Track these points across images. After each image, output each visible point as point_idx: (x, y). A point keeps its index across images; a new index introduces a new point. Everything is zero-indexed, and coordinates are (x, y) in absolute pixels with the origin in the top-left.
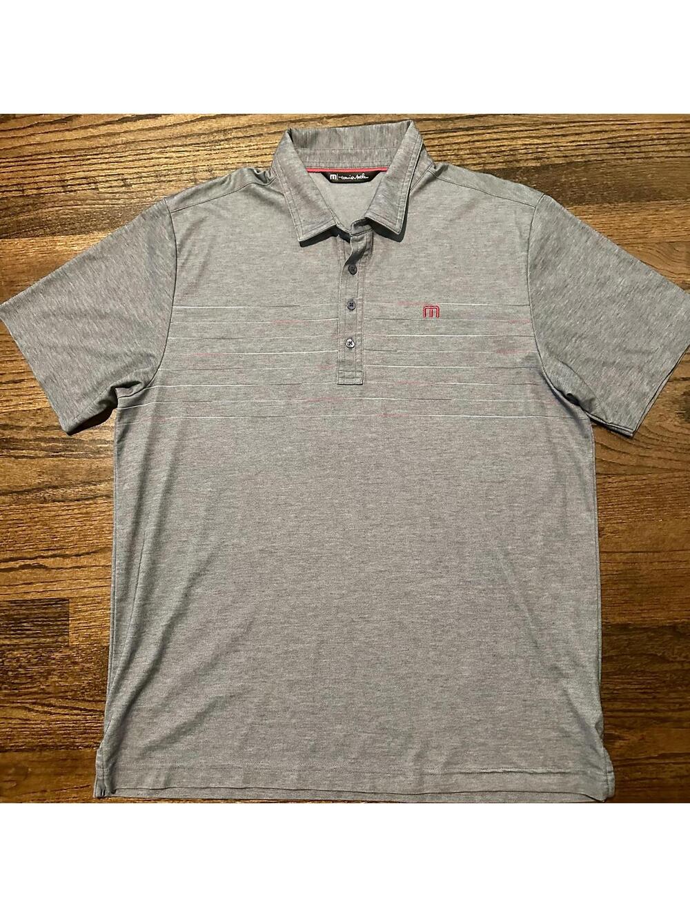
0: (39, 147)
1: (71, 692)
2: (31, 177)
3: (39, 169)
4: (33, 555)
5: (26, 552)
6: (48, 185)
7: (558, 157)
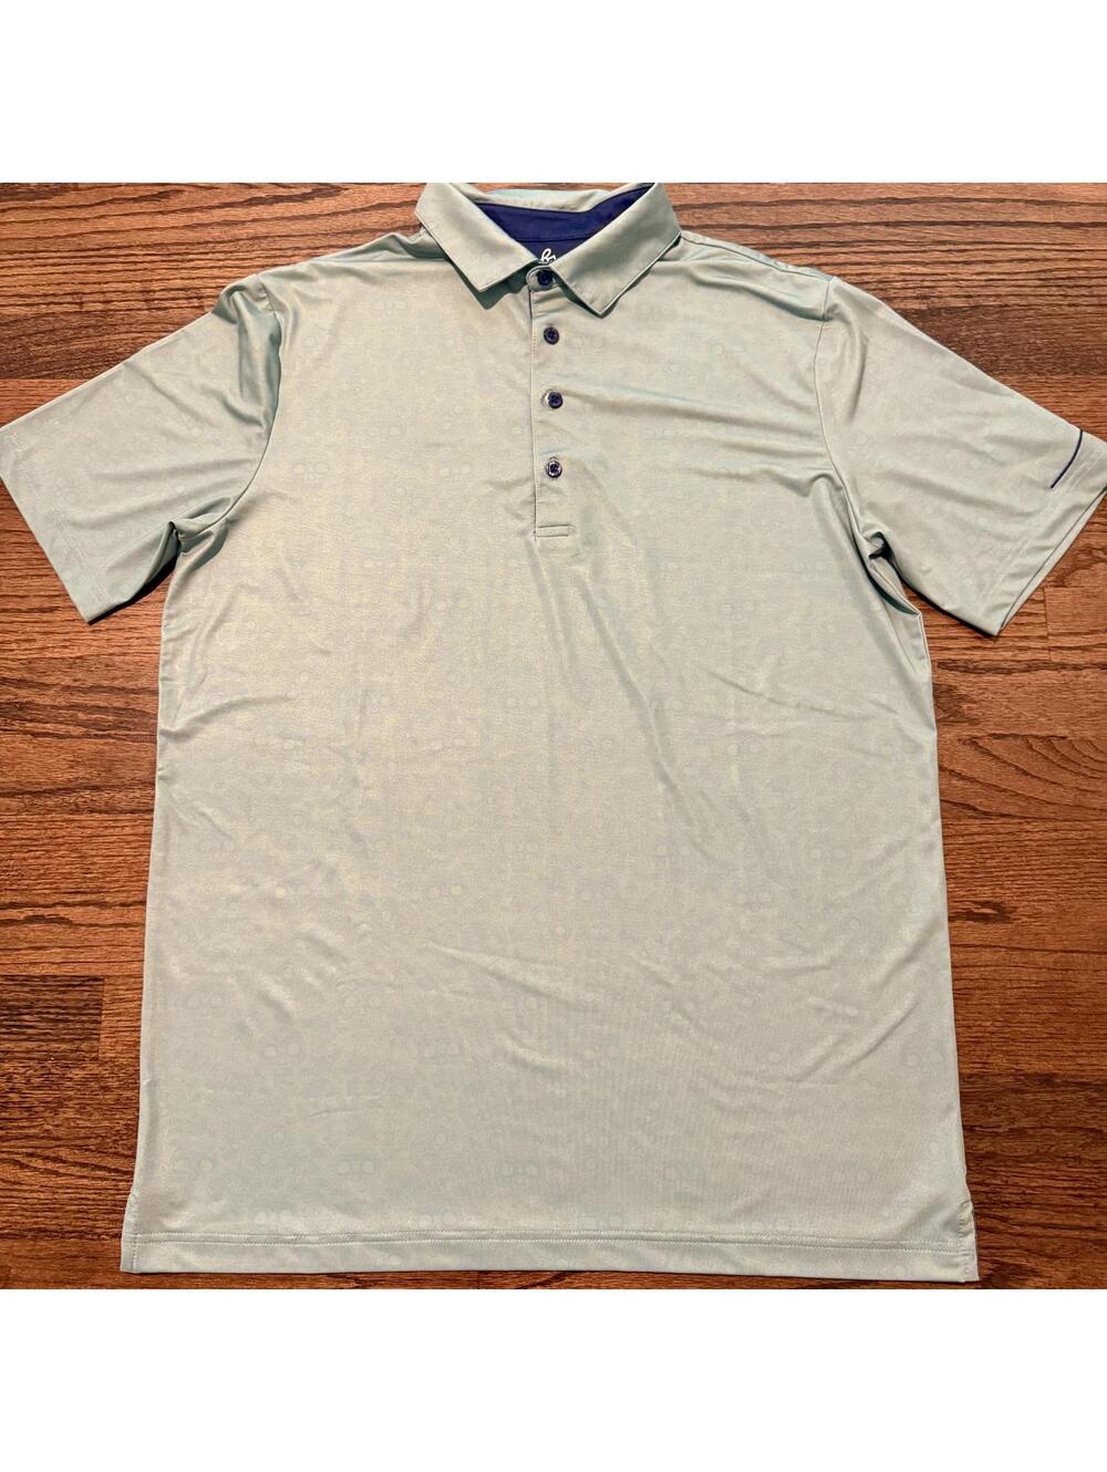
0: (112, 236)
1: (95, 1138)
2: (94, 283)
3: (109, 272)
4: (50, 901)
5: (38, 895)
6: (123, 296)
7: (956, 296)
